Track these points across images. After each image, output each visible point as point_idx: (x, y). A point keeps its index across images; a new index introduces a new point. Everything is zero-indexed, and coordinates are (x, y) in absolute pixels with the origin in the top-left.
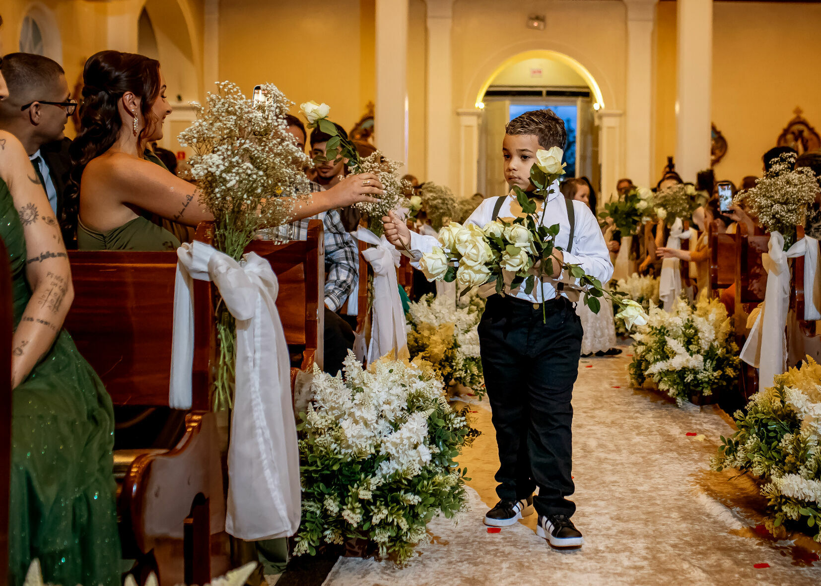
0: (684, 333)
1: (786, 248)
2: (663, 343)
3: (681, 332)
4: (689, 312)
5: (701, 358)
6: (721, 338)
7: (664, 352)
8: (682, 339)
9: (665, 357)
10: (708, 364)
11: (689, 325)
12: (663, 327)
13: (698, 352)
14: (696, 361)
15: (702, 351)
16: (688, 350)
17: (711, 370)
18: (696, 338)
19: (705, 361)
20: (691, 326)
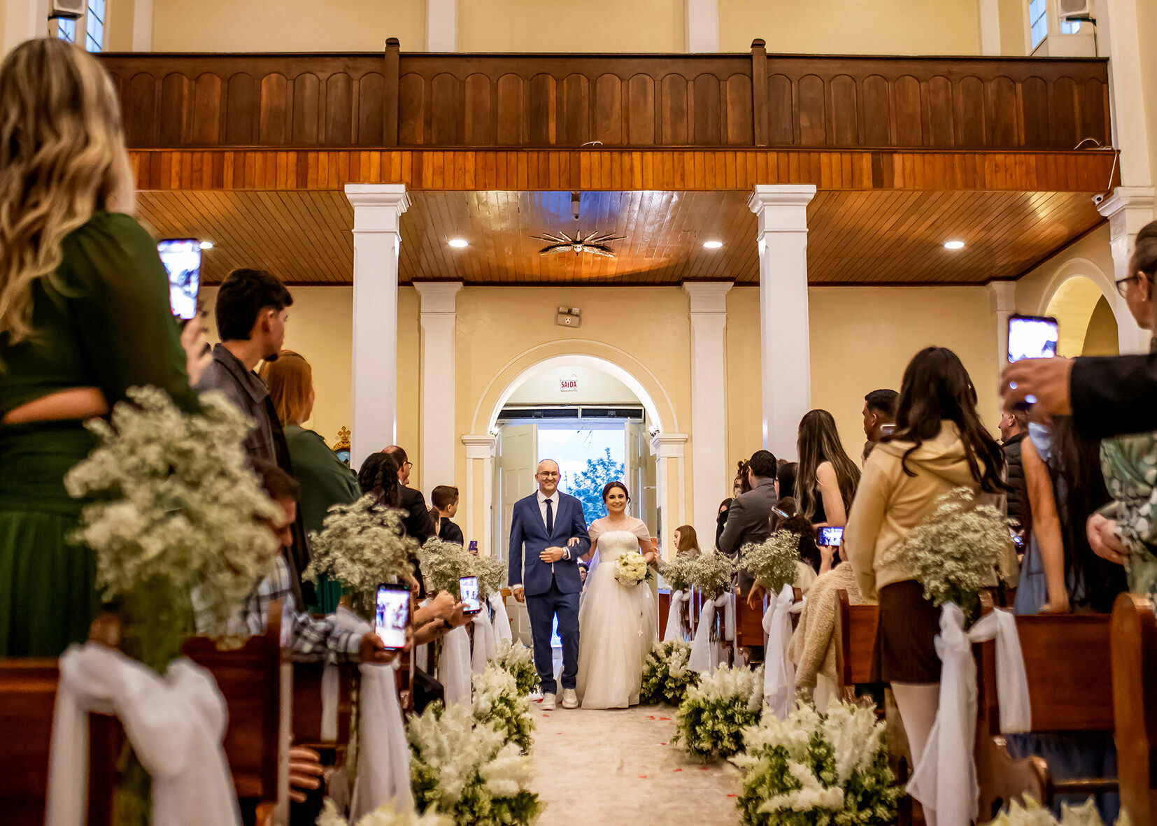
0: (812, 754)
1: (967, 627)
2: (783, 770)
3: (807, 753)
4: (817, 722)
5: (841, 792)
6: (867, 759)
7: (783, 783)
8: (809, 763)
9: (784, 789)
10: (851, 800)
11: (817, 742)
12: (780, 748)
13: (834, 782)
14: (834, 796)
15: (841, 781)
16: (819, 778)
17: (854, 808)
18: (829, 760)
19: (846, 795)
20: (821, 744)
